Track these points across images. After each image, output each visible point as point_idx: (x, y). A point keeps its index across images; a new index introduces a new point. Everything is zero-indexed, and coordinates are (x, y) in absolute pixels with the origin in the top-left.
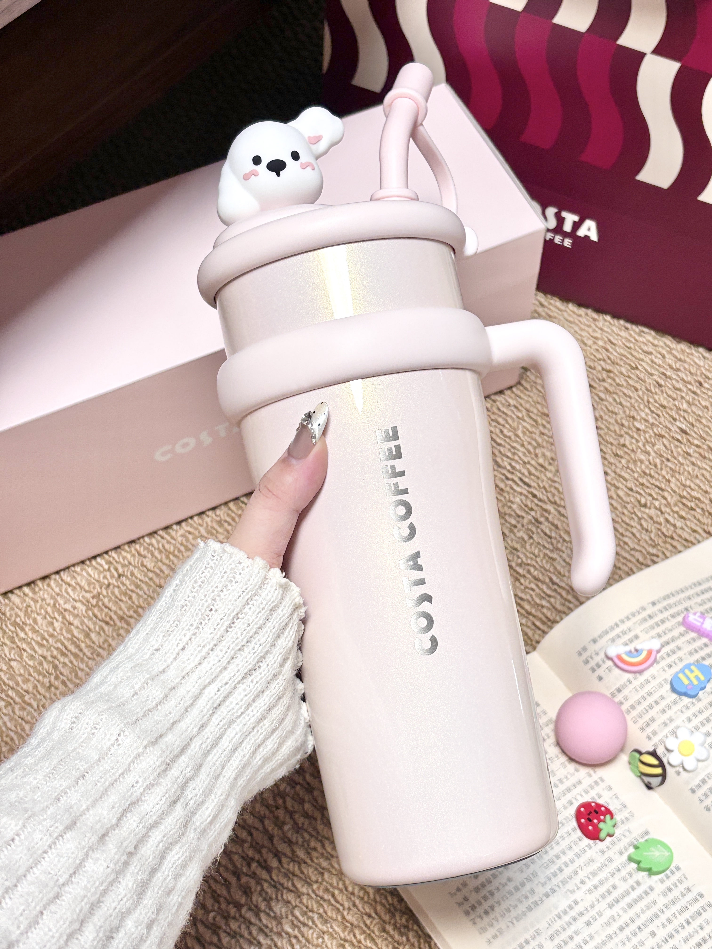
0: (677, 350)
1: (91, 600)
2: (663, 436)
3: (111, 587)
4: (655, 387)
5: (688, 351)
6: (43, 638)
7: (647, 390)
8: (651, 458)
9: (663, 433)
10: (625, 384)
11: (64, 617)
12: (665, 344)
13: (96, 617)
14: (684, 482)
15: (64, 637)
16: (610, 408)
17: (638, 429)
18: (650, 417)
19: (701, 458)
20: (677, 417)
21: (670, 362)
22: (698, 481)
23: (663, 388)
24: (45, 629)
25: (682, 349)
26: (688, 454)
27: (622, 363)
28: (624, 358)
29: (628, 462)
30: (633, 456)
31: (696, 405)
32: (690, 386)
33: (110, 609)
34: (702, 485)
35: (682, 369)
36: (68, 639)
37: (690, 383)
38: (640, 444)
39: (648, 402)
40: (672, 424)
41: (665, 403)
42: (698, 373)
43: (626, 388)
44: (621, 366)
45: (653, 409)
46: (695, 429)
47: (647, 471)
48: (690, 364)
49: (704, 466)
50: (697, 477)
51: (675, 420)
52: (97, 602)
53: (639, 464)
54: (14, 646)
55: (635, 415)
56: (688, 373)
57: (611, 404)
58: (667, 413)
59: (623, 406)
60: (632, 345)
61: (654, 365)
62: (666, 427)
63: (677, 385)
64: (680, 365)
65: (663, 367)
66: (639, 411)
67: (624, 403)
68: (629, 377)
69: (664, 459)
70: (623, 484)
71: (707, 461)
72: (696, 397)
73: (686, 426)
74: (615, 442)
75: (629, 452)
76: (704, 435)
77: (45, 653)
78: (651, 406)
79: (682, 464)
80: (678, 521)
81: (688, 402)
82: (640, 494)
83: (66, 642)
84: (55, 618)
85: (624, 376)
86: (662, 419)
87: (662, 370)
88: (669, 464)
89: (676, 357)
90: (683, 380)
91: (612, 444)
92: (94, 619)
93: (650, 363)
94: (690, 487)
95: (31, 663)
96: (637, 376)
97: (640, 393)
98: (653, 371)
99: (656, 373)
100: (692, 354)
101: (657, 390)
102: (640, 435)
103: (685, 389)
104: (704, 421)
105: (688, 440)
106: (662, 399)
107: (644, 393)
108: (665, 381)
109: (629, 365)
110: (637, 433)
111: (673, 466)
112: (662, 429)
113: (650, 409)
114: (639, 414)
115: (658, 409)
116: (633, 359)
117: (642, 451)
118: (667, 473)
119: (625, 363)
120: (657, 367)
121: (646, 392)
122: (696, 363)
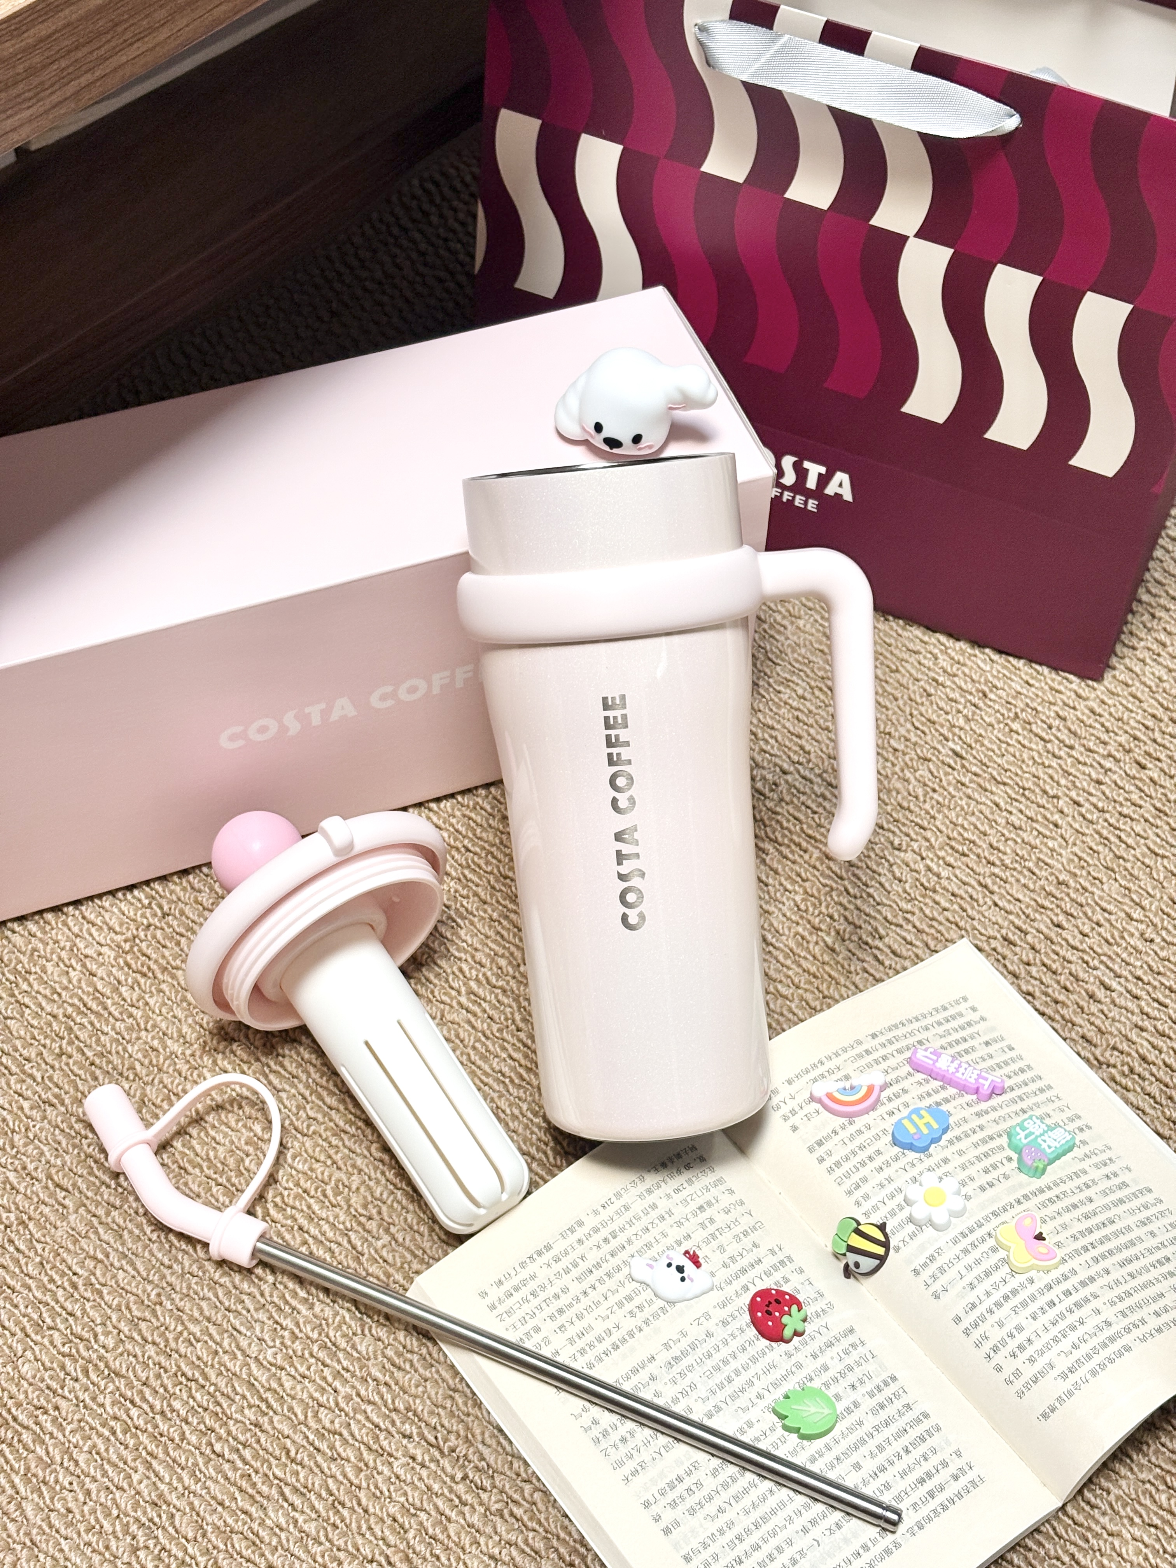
1: (123, 944)
2: (929, 760)
3: (152, 928)
4: (921, 697)
5: (969, 650)
6: (54, 992)
7: (911, 700)
8: (911, 787)
9: (929, 756)
11: (84, 966)
13: (129, 967)
15: (83, 991)
17: (896, 750)
18: (912, 734)
20: (950, 736)
21: (945, 664)
22: (974, 819)
23: (932, 697)
24: (57, 979)
26: (963, 784)
28: (881, 658)
31: (977, 721)
32: (969, 697)
33: (149, 958)
34: (979, 824)
35: (960, 673)
36: (88, 994)
37: (971, 694)
38: (897, 769)
39: (911, 715)
40: (943, 744)
41: (934, 717)
42: (982, 680)
45: (917, 724)
46: (974, 753)
48: (971, 668)
51: (947, 739)
52: (132, 947)
54: (13, 1000)
55: (892, 730)
56: (967, 679)
58: (937, 730)
60: (892, 641)
61: (922, 668)
62: (935, 748)
63: (952, 695)
64: (958, 669)
65: (934, 671)
69: (928, 789)
72: (977, 711)
73: (962, 748)
77: (55, 1011)
78: (914, 720)
79: (954, 797)
81: (965, 716)
83: (85, 997)
84: (71, 966)
86: (929, 738)
87: (931, 674)
88: (936, 796)
89: (953, 659)
90: (960, 688)
92: (126, 969)
93: (916, 664)
94: (963, 826)
95: (35, 1023)
97: (901, 702)
98: (920, 676)
99: (925, 678)
101: (924, 699)
102: (897, 758)
103: (962, 700)
105: (963, 766)
106: (930, 711)
108: (937, 689)
109: (888, 666)
110: (894, 755)
111: (941, 799)
112: (928, 750)
113: (913, 724)
114: (896, 730)
115: (923, 724)
116: (894, 659)
117: (899, 777)
118: (932, 807)
119: (883, 663)
120: (926, 671)
121: (909, 702)
122: (979, 667)
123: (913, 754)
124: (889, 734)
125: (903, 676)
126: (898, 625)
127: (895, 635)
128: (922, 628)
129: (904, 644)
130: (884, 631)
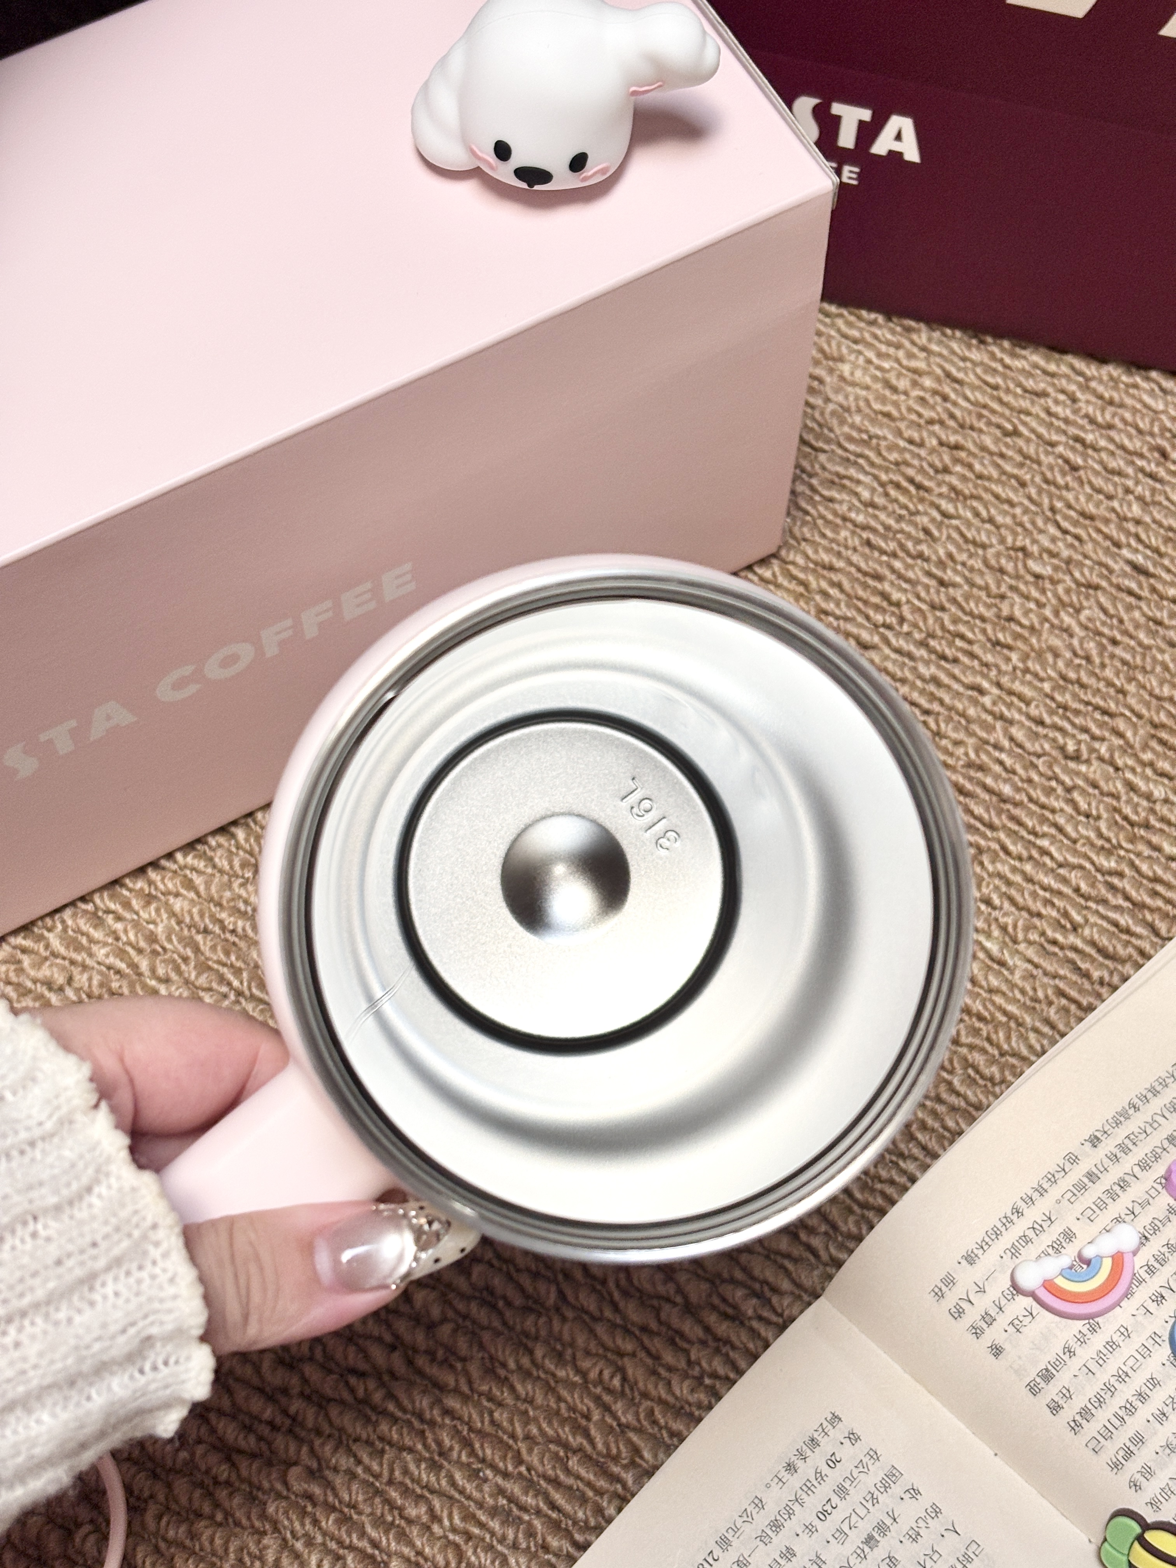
0: (1101, 381)
4: (1064, 474)
5: (1124, 378)
7: (1047, 481)
8: (1075, 642)
9: (1096, 579)
10: (995, 474)
12: (1073, 368)
14: (1157, 690)
16: (969, 536)
17: (1038, 577)
18: (1060, 544)
20: (1123, 539)
21: (1091, 410)
23: (1082, 473)
25: (1111, 378)
26: (1158, 622)
27: (981, 424)
28: (985, 413)
29: (1025, 658)
30: (1034, 641)
31: (1160, 504)
32: (1140, 463)
35: (1117, 421)
37: (1141, 455)
38: (1048, 612)
39: (1053, 509)
40: (1114, 556)
41: (1091, 508)
42: (1156, 430)
43: (998, 481)
44: (980, 431)
45: (1065, 524)
46: (1166, 562)
47: (1072, 675)
48: (1135, 411)
51: (1118, 545)
53: (1050, 658)
55: (1028, 542)
56: (1133, 432)
57: (969, 524)
58: (1099, 531)
59: (997, 527)
60: (999, 381)
61: (1056, 422)
62: (1101, 564)
63: (1113, 464)
64: (1114, 415)
65: (1074, 423)
66: (1035, 534)
67: (999, 519)
68: (1002, 456)
69: (1105, 642)
70: (1020, 710)
72: (1158, 486)
73: (1146, 557)
74: (989, 614)
75: (1026, 634)
78: (1059, 518)
79: (1147, 648)
80: (1155, 783)
81: (1140, 499)
82: (1061, 730)
85: (991, 454)
86: (1089, 547)
87: (1072, 431)
88: (1118, 651)
89: (1101, 397)
90: (1122, 447)
91: (983, 619)
93: (1043, 415)
96: (1020, 451)
97: (1033, 491)
98: (1055, 437)
99: (1063, 439)
100: (1136, 386)
101: (1069, 478)
102: (1043, 591)
103: (1130, 471)
105: (1153, 590)
106: (1082, 499)
107: (1040, 491)
108: (1085, 456)
109: (999, 426)
110: (1036, 585)
111: (1128, 657)
112: (1091, 569)
113: (1059, 526)
114: (1034, 541)
115: (1076, 524)
116: (1007, 412)
117: (1052, 626)
118: (1117, 674)
119: (989, 423)
120: (1063, 426)
121: (1045, 486)
122: (1146, 406)
123: (1067, 578)
124: (1023, 549)
125: (1028, 440)
126: (1003, 350)
127: (1000, 368)
128: (1043, 350)
129: (1019, 385)
130: (982, 363)
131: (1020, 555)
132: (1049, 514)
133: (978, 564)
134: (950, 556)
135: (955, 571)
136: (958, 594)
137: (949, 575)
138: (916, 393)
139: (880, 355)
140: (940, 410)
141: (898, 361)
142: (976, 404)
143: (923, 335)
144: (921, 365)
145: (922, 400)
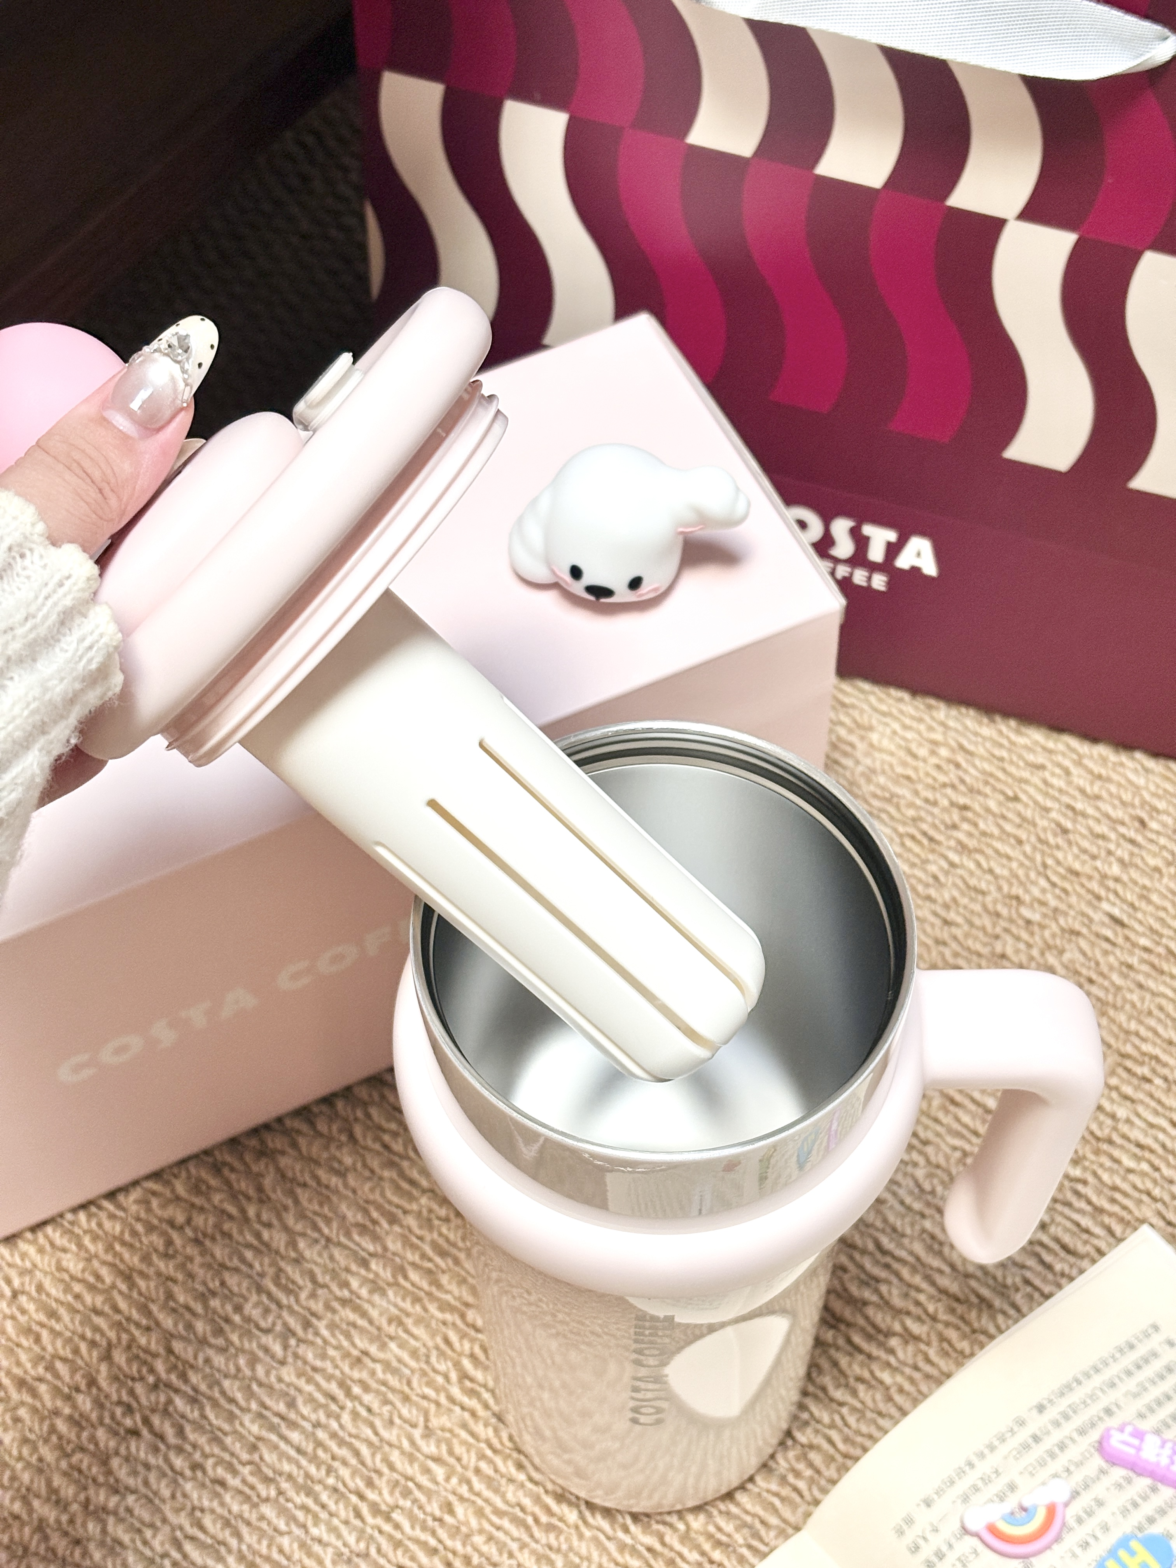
0: (1091, 757)
2: (1078, 934)
4: (1055, 835)
5: (1113, 757)
7: (1040, 840)
9: (1077, 927)
10: (996, 832)
12: (1068, 746)
14: (1125, 1025)
16: (971, 883)
17: (1028, 922)
18: (1049, 895)
19: (1154, 973)
20: (1103, 893)
21: (1081, 782)
22: (1152, 1022)
23: (1071, 836)
25: (1100, 755)
26: (1130, 967)
27: (988, 790)
28: (992, 781)
31: (1137, 867)
32: (1122, 830)
34: (1160, 1029)
35: (1104, 794)
37: (1123, 823)
38: (1035, 952)
39: (1045, 866)
40: (1095, 908)
41: (1077, 866)
42: (1137, 801)
43: (999, 839)
44: (986, 796)
45: (1054, 878)
46: (1139, 915)
48: (1119, 785)
49: (1162, 989)
50: (1150, 1013)
51: (1099, 898)
55: (1020, 892)
56: (1117, 802)
57: (972, 873)
58: (1083, 886)
59: (996, 877)
60: (1004, 754)
61: (1050, 791)
62: (1083, 914)
63: (1098, 829)
64: (1101, 788)
65: (1067, 793)
66: (1028, 885)
67: (998, 870)
68: (1004, 817)
69: (1082, 980)
71: (1168, 980)
72: (1136, 850)
73: (1122, 910)
74: (985, 951)
76: (1157, 926)
78: (1049, 873)
79: (1119, 989)
80: (1120, 1104)
81: (1121, 861)
85: (994, 815)
86: (1073, 899)
87: (1065, 799)
89: (1091, 772)
90: (1108, 816)
93: (1040, 785)
94: (1137, 1034)
96: (1019, 815)
97: (1028, 848)
98: (1049, 804)
99: (1057, 806)
100: (1123, 766)
101: (1059, 841)
102: (1032, 934)
103: (1113, 836)
104: (1155, 897)
105: (1127, 938)
107: (1034, 848)
108: (1074, 821)
109: (1003, 793)
110: (1027, 929)
111: (1101, 994)
112: (1074, 918)
113: (1048, 879)
114: (1027, 891)
115: (1063, 878)
116: (1010, 780)
119: (994, 789)
120: (1057, 794)
121: (1039, 846)
122: (1130, 782)
123: (1054, 926)
124: (1017, 898)
125: (1026, 806)
126: (1010, 727)
127: (1006, 743)
128: (1044, 729)
129: (1021, 757)
130: (991, 739)
131: (1014, 903)
132: (1041, 869)
133: (977, 908)
134: (954, 900)
135: (958, 913)
136: (958, 932)
137: (952, 916)
138: (934, 760)
139: (905, 727)
140: (953, 775)
141: (919, 733)
142: (984, 772)
143: (942, 711)
144: (938, 737)
145: (938, 767)
